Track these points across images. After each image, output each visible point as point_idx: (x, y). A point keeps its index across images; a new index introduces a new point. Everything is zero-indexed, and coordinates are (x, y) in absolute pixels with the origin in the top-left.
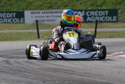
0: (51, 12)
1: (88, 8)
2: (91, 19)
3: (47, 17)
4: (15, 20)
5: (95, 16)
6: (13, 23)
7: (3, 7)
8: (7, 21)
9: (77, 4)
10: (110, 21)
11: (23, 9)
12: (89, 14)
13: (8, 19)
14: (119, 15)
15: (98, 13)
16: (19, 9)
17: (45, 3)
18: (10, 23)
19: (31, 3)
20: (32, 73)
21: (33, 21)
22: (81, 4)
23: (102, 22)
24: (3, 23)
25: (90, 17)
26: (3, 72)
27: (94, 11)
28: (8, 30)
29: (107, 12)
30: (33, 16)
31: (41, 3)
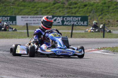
0: (37, 17)
1: (65, 15)
2: (67, 23)
3: (34, 20)
4: (9, 23)
9: (56, 11)
10: (81, 25)
11: (15, 14)
13: (4, 22)
14: (89, 21)
16: (12, 14)
17: (32, 10)
19: (21, 10)
21: (24, 24)
22: (60, 11)
23: (76, 25)
29: (80, 18)
30: (23, 20)
31: (29, 10)
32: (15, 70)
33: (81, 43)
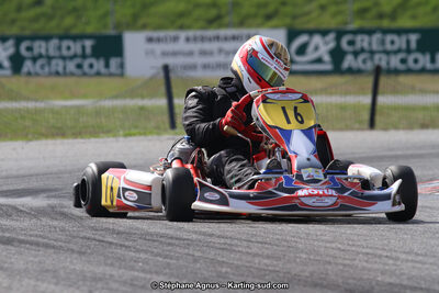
0: (217, 38)
1: (346, 23)
2: (358, 63)
3: (203, 53)
4: (91, 66)
5: (372, 53)
6: (85, 74)
7: (50, 17)
8: (65, 68)
9: (307, 8)
10: (423, 71)
11: (118, 26)
12: (351, 43)
13: (68, 62)
15: (383, 42)
16: (105, 26)
18: (72, 74)
20: (146, 252)
21: (153, 67)
22: (323, 8)
23: (396, 72)
24: (50, 74)
25: (356, 54)
26: (47, 246)
27: (370, 32)
28: (66, 99)
29: (414, 38)
30: (153, 52)
31: (182, 7)
32: (85, 279)
33: (410, 152)
